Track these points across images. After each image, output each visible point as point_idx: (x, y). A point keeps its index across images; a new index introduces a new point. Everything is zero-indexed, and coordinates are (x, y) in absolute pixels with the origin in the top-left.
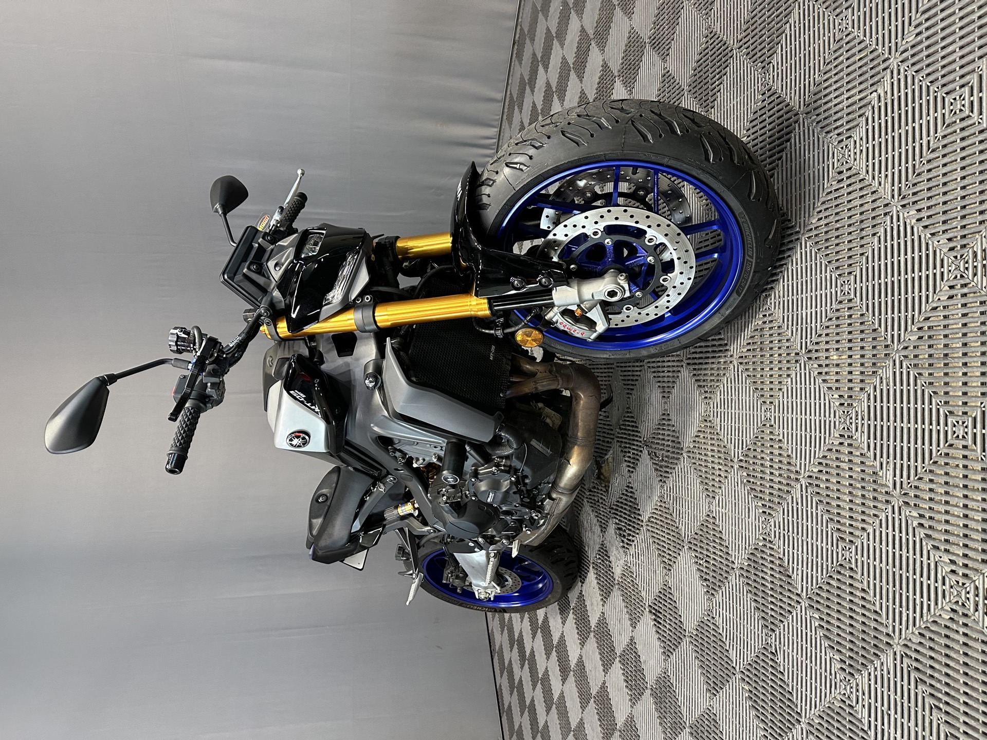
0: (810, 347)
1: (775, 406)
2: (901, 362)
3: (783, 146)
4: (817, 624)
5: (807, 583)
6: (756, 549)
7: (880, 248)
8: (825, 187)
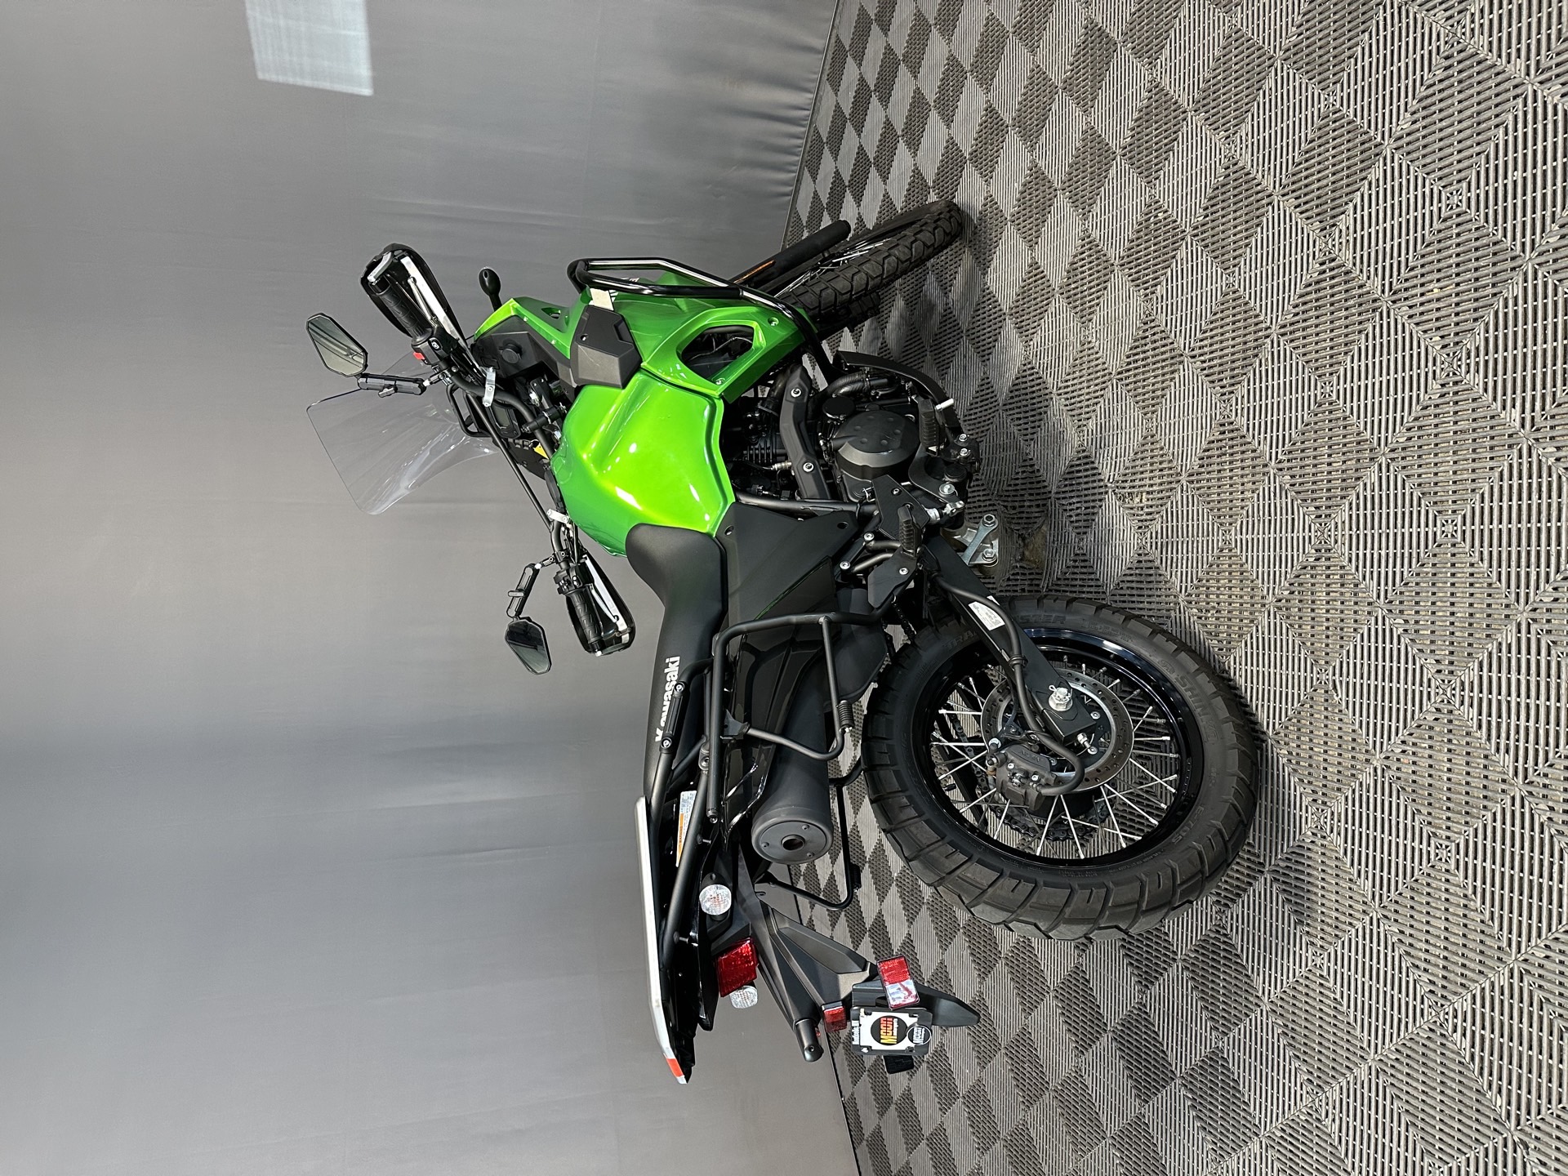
0: (1395, 287)
1: (1339, 377)
2: (1535, 272)
3: (1359, 38)
4: (1401, 630)
5: (1386, 584)
6: (1305, 568)
7: (1506, 141)
8: (1425, 78)
